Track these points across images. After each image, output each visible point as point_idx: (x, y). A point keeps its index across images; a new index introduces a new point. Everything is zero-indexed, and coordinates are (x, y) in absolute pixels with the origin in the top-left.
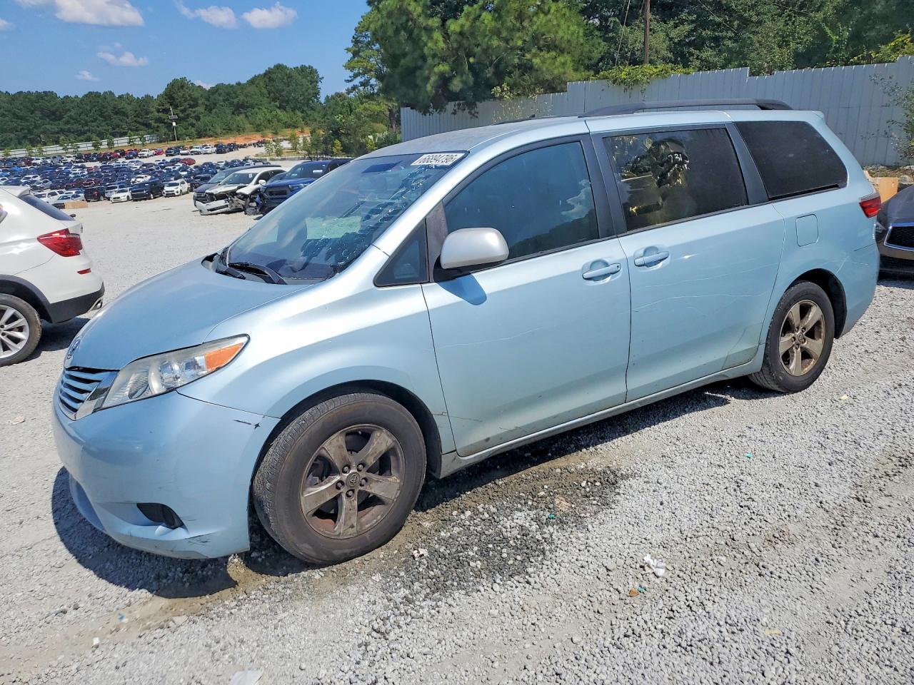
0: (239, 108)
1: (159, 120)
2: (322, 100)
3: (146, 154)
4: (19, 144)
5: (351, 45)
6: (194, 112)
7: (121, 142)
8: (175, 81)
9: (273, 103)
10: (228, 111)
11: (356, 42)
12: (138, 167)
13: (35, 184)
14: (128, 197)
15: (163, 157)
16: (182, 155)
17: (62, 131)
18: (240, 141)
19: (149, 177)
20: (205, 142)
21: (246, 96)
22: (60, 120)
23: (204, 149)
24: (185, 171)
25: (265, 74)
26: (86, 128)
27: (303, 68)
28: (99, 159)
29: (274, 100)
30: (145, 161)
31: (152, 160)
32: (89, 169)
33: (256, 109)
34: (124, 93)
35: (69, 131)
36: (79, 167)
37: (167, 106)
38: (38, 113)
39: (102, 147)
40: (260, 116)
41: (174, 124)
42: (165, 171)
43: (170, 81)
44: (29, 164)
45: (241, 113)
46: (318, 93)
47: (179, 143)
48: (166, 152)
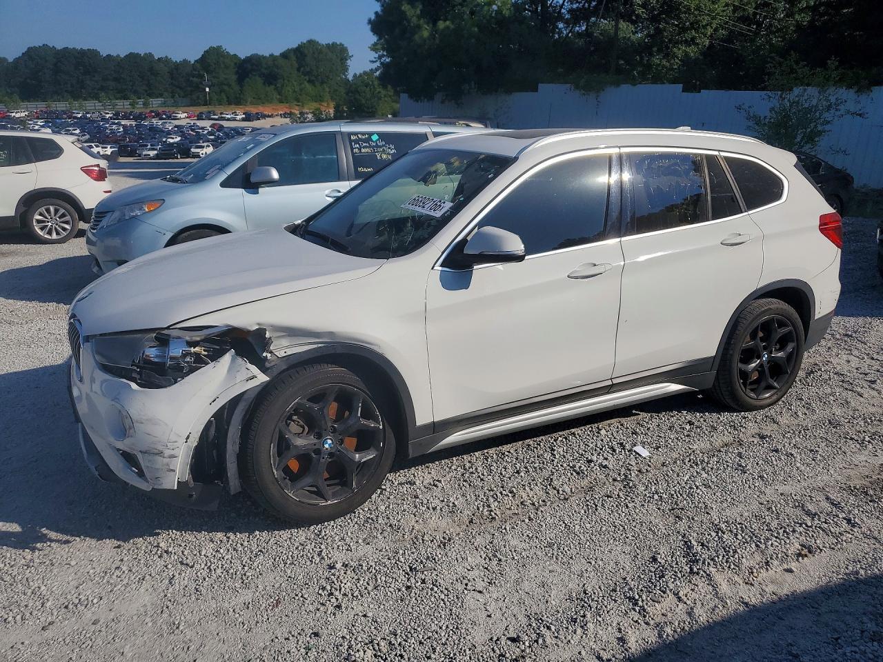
0: (271, 79)
2: (350, 77)
3: (179, 116)
4: (60, 97)
6: (227, 79)
7: (155, 103)
8: (212, 49)
9: (302, 77)
10: (259, 81)
12: (171, 128)
14: (157, 154)
15: (192, 121)
16: (212, 119)
17: (102, 88)
18: (267, 111)
19: (179, 138)
20: (234, 109)
21: (277, 68)
23: (233, 116)
24: (213, 135)
25: (297, 49)
26: (124, 87)
27: (334, 46)
28: (135, 119)
29: (304, 74)
30: (177, 123)
31: (184, 122)
32: (125, 127)
33: (286, 81)
34: (163, 56)
35: (107, 88)
36: (116, 124)
37: (202, 72)
38: (81, 69)
39: (138, 106)
40: (289, 88)
41: (207, 90)
42: (194, 134)
43: (207, 48)
44: (70, 117)
45: (271, 84)
46: (347, 70)
47: (211, 108)
48: (198, 116)
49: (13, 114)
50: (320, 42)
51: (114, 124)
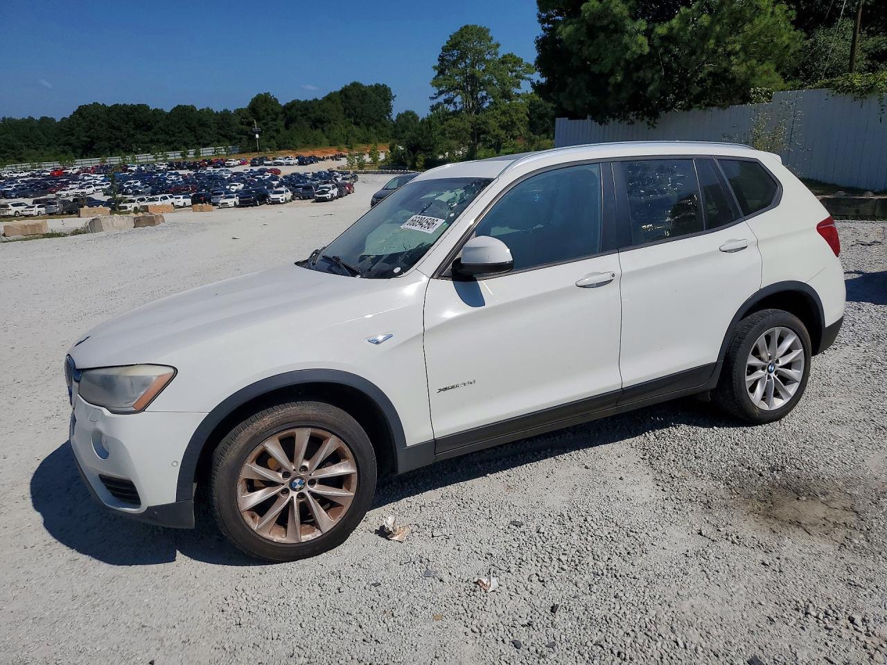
0: (318, 123)
1: (241, 132)
2: (394, 117)
3: (232, 163)
4: (112, 152)
5: (437, 63)
6: (275, 125)
7: (207, 152)
8: (259, 96)
9: (347, 119)
10: (307, 125)
11: (442, 59)
12: (229, 176)
13: (137, 189)
14: (235, 202)
15: (248, 167)
16: (266, 165)
17: (152, 141)
18: (318, 154)
19: (242, 185)
20: (285, 154)
21: (323, 111)
22: (150, 131)
23: (286, 161)
24: (276, 180)
25: (341, 92)
26: (173, 139)
27: (377, 87)
28: (190, 168)
29: (349, 116)
30: (234, 170)
31: (240, 169)
32: (184, 176)
33: (332, 124)
34: (205, 107)
35: (158, 141)
36: (173, 174)
37: (251, 119)
38: (131, 123)
39: (188, 156)
40: (336, 131)
41: (257, 136)
42: (256, 180)
43: (254, 96)
44: (125, 170)
45: (318, 127)
46: (390, 111)
47: (262, 154)
48: (251, 162)
49: (70, 171)
50: (363, 84)
51: (171, 174)
